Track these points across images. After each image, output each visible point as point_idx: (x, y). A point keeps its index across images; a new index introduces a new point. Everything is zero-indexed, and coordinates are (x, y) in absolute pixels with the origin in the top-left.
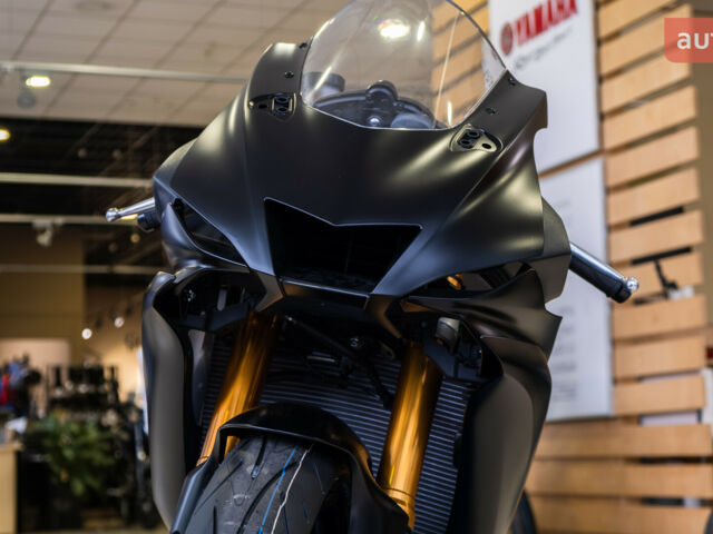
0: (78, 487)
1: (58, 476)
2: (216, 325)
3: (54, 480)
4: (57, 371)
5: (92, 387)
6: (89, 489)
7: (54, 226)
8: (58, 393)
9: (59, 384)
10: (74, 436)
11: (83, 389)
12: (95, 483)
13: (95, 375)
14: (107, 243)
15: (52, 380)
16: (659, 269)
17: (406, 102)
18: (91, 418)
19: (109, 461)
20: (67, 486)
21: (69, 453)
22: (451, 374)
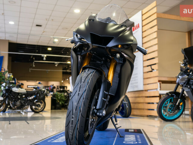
0: (61, 103)
1: (58, 101)
2: (82, 54)
3: (57, 102)
4: (58, 86)
5: (63, 89)
6: (62, 103)
7: (58, 63)
8: (58, 90)
9: (58, 89)
10: (60, 95)
11: (62, 89)
12: (63, 103)
13: (64, 87)
14: (66, 67)
15: (57, 88)
16: (151, 67)
17: (112, 20)
18: (63, 94)
19: (65, 99)
20: (59, 103)
21: (59, 98)
22: (118, 62)
